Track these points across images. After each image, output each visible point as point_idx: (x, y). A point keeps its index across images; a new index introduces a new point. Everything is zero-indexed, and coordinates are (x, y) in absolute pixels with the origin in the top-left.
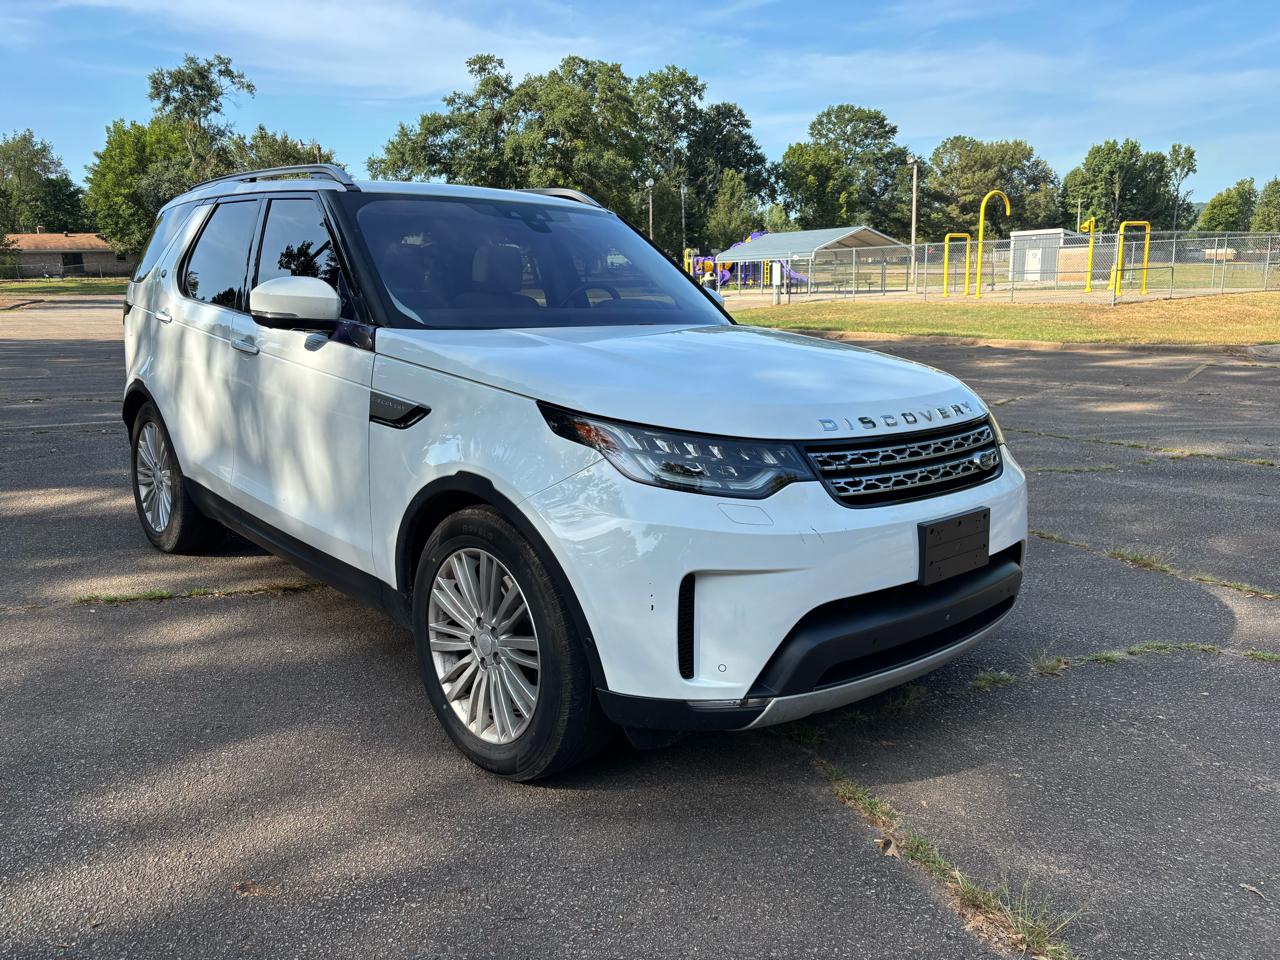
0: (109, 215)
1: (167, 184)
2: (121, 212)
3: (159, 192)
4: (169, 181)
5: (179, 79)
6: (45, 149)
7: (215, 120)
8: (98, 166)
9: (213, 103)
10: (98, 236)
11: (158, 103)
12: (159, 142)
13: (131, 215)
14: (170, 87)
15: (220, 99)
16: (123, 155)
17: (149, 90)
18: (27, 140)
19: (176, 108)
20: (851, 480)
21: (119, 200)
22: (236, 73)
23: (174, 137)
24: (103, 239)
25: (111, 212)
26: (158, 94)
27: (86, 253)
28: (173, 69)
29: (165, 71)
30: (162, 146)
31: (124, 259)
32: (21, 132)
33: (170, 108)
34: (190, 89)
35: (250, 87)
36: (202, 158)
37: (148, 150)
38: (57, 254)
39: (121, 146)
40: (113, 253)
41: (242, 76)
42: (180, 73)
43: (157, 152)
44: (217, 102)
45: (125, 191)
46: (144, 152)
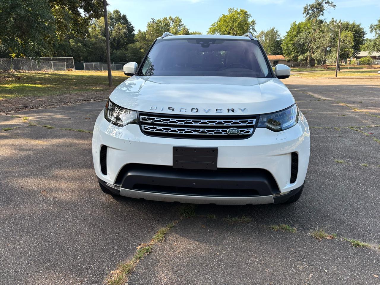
0: (287, 50)
1: (303, 39)
2: (290, 48)
3: (300, 42)
4: (303, 38)
5: (312, 7)
6: (277, 32)
7: (321, 18)
8: (286, 36)
9: (321, 13)
10: (283, 56)
11: (305, 15)
12: (305, 26)
13: (293, 49)
14: (309, 10)
15: (323, 11)
16: (294, 31)
17: (303, 11)
18: (273, 30)
19: (310, 16)
20: (152, 127)
21: (290, 45)
22: (330, 2)
23: (309, 25)
24: (284, 56)
25: (287, 49)
26: (305, 12)
27: (280, 61)
28: (311, 4)
29: (309, 5)
30: (305, 28)
31: (289, 62)
32: (272, 28)
33: (308, 16)
34: (315, 9)
35: (334, 6)
36: (315, 30)
37: (301, 30)
38: (272, 61)
39: (294, 29)
40: (286, 60)
41: (332, 3)
42: (313, 5)
43: (303, 30)
44: (322, 12)
45: (292, 42)
46: (300, 30)
